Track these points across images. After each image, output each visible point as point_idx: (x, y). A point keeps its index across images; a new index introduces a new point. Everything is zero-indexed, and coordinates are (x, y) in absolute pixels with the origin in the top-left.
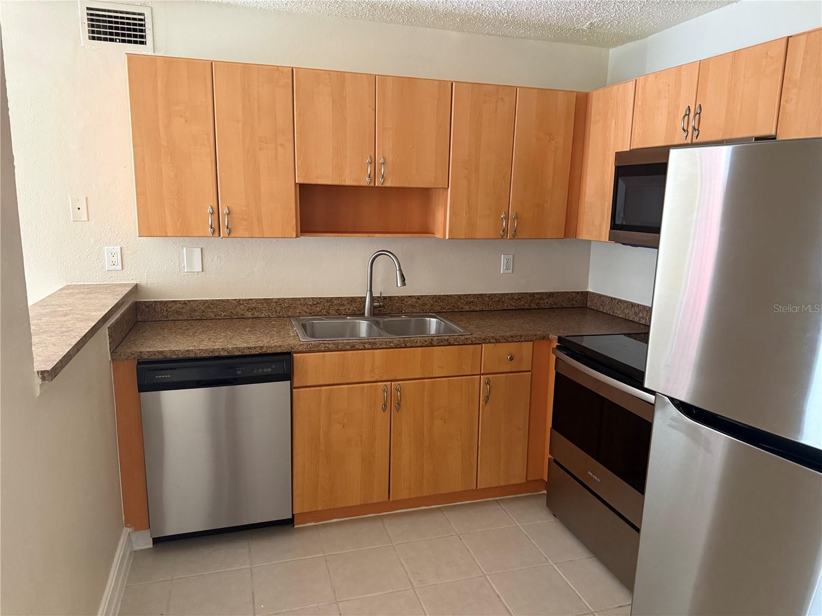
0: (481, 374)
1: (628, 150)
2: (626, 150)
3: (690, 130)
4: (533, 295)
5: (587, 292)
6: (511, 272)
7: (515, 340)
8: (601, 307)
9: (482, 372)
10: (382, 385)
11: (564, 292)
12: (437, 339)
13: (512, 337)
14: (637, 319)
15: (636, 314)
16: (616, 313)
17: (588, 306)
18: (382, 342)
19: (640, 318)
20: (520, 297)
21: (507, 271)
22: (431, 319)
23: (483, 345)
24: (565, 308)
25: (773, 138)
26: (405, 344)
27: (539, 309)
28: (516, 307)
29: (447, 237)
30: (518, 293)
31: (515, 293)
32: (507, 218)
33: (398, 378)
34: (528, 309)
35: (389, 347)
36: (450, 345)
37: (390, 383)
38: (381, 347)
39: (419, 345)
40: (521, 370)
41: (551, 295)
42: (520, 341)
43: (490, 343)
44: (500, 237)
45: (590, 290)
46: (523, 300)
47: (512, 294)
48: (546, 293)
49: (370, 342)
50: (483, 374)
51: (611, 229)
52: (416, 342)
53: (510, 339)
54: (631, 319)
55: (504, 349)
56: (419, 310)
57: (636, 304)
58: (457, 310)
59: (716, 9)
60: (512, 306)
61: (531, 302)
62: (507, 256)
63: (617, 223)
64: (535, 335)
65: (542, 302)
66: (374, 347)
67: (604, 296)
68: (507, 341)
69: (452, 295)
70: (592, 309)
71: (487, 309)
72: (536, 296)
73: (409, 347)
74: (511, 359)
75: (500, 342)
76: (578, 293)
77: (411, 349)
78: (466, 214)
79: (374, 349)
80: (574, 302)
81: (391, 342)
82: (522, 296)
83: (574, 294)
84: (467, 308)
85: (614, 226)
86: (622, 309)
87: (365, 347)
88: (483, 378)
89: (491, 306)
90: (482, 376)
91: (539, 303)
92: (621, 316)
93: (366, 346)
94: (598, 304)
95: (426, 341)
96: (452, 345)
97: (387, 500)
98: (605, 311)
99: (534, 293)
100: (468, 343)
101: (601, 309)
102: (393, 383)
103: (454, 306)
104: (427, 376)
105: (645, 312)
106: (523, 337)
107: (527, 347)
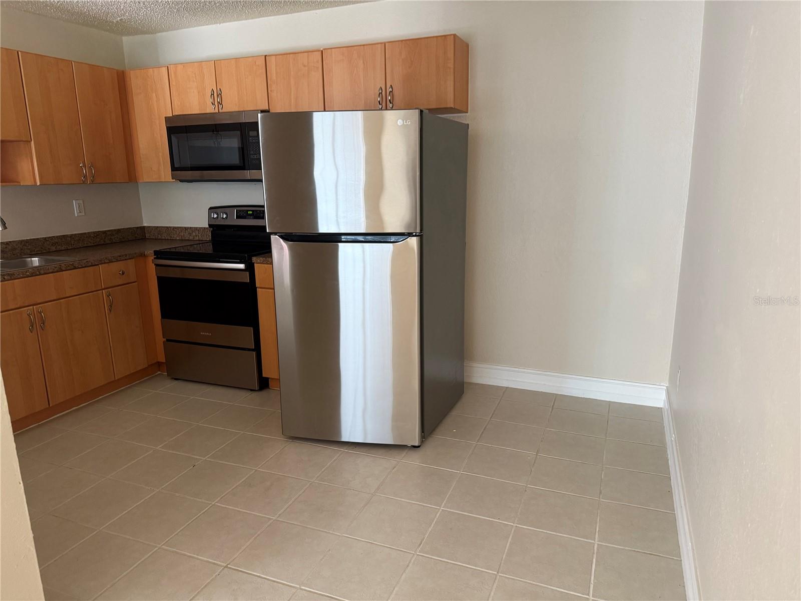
0: (102, 289)
1: (171, 115)
2: (169, 116)
3: (216, 103)
4: (105, 232)
5: (144, 227)
6: (84, 214)
7: (122, 258)
8: (159, 236)
9: (103, 287)
10: (25, 310)
11: (128, 228)
12: (65, 265)
13: (120, 256)
14: (191, 238)
15: (190, 234)
16: (174, 237)
17: (147, 237)
18: (19, 272)
19: (193, 236)
20: (96, 235)
21: (80, 214)
22: (33, 259)
23: (100, 265)
24: (130, 240)
25: (268, 111)
26: (39, 272)
27: (112, 243)
28: (94, 243)
29: (38, 184)
30: (94, 232)
31: (91, 232)
32: (85, 166)
33: (38, 302)
34: (103, 244)
35: (25, 276)
36: (75, 268)
37: (32, 307)
38: (19, 277)
39: (51, 271)
40: (130, 281)
41: (119, 231)
42: (126, 260)
43: (105, 263)
44: (82, 182)
45: (145, 225)
46: (98, 237)
47: (89, 233)
48: (115, 230)
49: (8, 274)
50: (104, 289)
51: (172, 171)
52: (48, 269)
53: (119, 258)
54: (187, 239)
55: (116, 267)
56: (10, 255)
57: (188, 227)
58: (45, 251)
59: (207, 25)
60: (91, 243)
61: (105, 238)
62: (78, 202)
63: (176, 166)
64: (135, 253)
65: (112, 237)
66: (12, 278)
67: (160, 227)
68: (117, 261)
69: (38, 239)
70: (151, 239)
71: (71, 248)
72: (108, 233)
73: (42, 275)
74: (123, 273)
75: (112, 262)
76: (138, 228)
77: (45, 275)
78: (51, 163)
79: (13, 280)
80: (136, 235)
81: (27, 272)
82: (97, 234)
83: (135, 229)
84: (53, 248)
85: (174, 169)
86: (178, 233)
87: (4, 279)
88: (105, 292)
89: (73, 245)
90: (103, 291)
91: (111, 239)
92: (178, 239)
93: (6, 277)
94: (156, 234)
95: (55, 267)
96: (77, 268)
97: (48, 406)
98: (163, 238)
99: (106, 231)
100: (89, 265)
101: (160, 237)
102: (34, 307)
103: (42, 248)
104: (62, 297)
105: (197, 231)
106: (128, 256)
107: (131, 263)
